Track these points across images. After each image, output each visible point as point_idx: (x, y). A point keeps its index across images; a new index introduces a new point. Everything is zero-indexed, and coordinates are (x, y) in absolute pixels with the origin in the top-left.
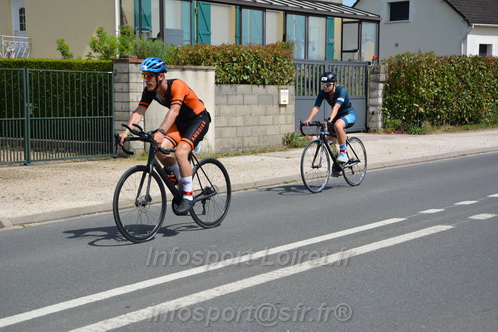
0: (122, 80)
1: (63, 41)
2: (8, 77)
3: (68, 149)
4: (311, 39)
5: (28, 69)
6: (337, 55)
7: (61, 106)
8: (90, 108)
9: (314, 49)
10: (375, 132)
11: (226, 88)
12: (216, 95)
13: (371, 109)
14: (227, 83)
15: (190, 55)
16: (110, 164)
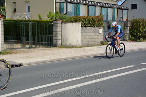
0: (55, 26)
1: (40, 15)
2: (25, 24)
3: (41, 44)
4: (108, 15)
5: (30, 23)
6: (116, 19)
7: (39, 32)
8: (47, 33)
9: (109, 17)
10: (126, 41)
11: (84, 28)
12: (81, 30)
13: (125, 34)
14: (84, 27)
15: (75, 19)
16: (52, 49)
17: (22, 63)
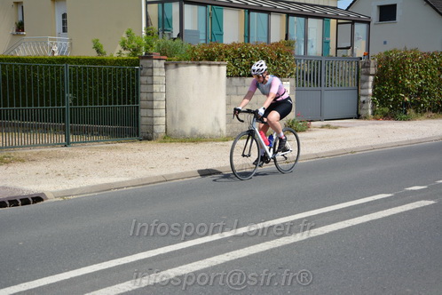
0: (147, 74)
1: (98, 40)
2: (52, 71)
3: (101, 133)
4: (309, 38)
5: (69, 65)
6: (332, 52)
7: (96, 96)
8: (120, 98)
9: (312, 47)
10: (365, 118)
11: (236, 80)
12: (227, 86)
13: (362, 99)
14: (237, 76)
15: (205, 52)
16: (136, 146)
17: (43, 194)
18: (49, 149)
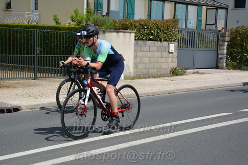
1: (56, 15)
2: (27, 34)
3: (56, 72)
4: (189, 18)
5: (38, 30)
6: (203, 27)
7: (54, 49)
8: (68, 51)
9: (190, 23)
10: (221, 68)
11: (140, 42)
12: (135, 46)
13: (220, 56)
14: (141, 40)
15: (122, 24)
17: (20, 106)
18: (24, 81)
